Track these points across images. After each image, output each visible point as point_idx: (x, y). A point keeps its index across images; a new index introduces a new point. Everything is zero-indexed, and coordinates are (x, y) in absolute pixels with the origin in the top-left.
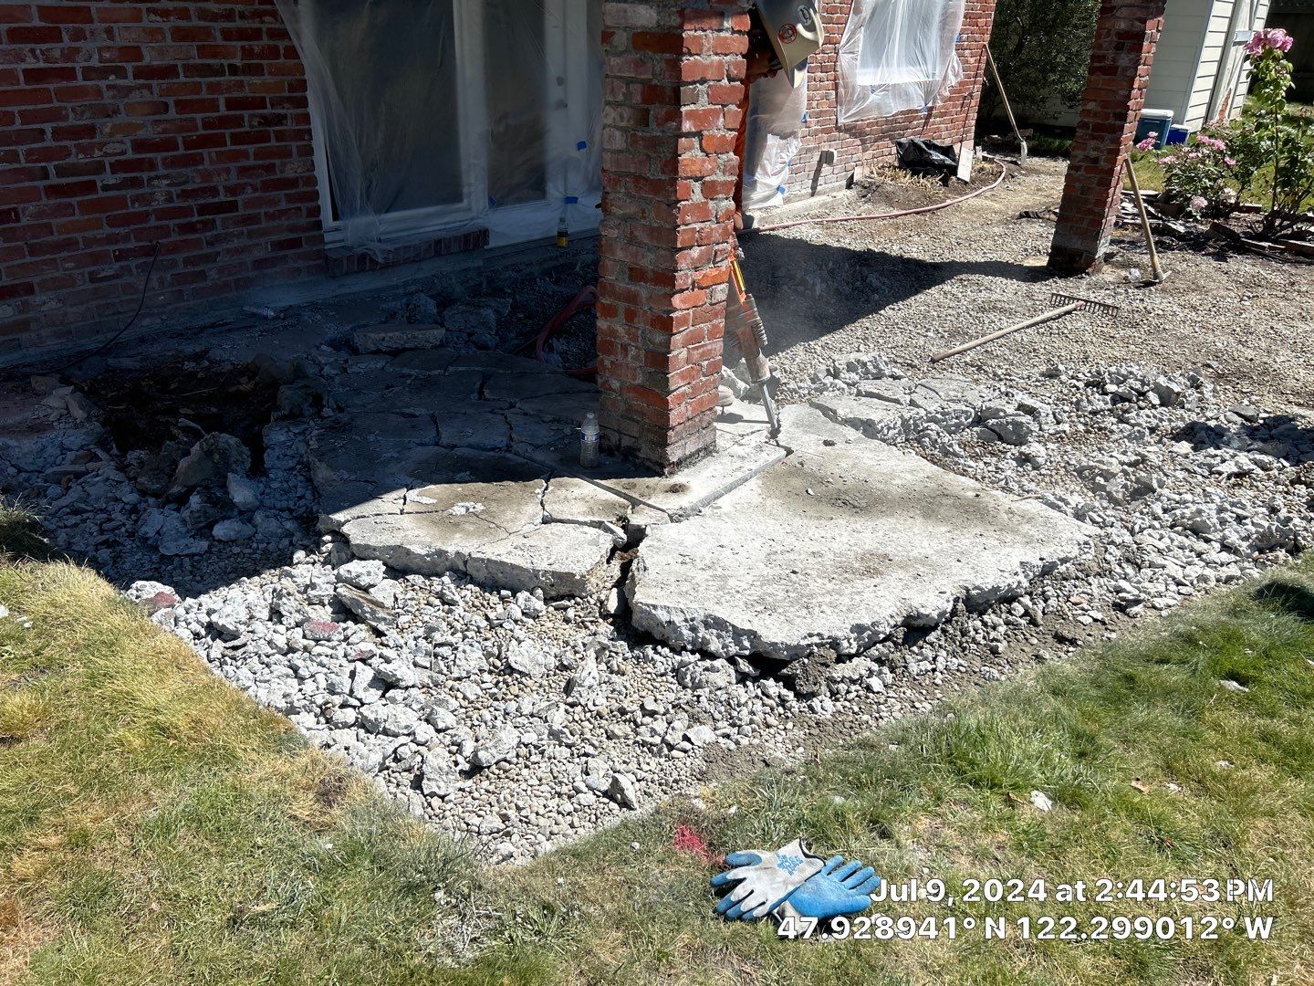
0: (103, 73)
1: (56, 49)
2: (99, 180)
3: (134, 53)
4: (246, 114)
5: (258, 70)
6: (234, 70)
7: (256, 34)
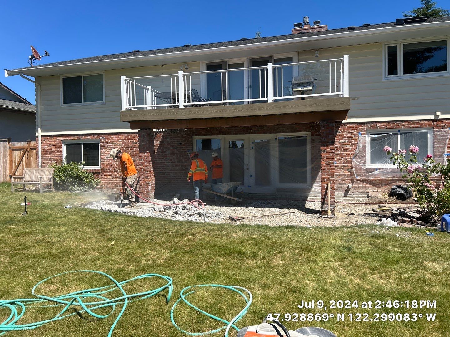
0: (168, 162)
1: (163, 160)
2: (166, 174)
3: (171, 160)
4: (184, 167)
5: (186, 162)
6: (183, 162)
7: (186, 158)
